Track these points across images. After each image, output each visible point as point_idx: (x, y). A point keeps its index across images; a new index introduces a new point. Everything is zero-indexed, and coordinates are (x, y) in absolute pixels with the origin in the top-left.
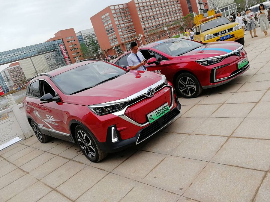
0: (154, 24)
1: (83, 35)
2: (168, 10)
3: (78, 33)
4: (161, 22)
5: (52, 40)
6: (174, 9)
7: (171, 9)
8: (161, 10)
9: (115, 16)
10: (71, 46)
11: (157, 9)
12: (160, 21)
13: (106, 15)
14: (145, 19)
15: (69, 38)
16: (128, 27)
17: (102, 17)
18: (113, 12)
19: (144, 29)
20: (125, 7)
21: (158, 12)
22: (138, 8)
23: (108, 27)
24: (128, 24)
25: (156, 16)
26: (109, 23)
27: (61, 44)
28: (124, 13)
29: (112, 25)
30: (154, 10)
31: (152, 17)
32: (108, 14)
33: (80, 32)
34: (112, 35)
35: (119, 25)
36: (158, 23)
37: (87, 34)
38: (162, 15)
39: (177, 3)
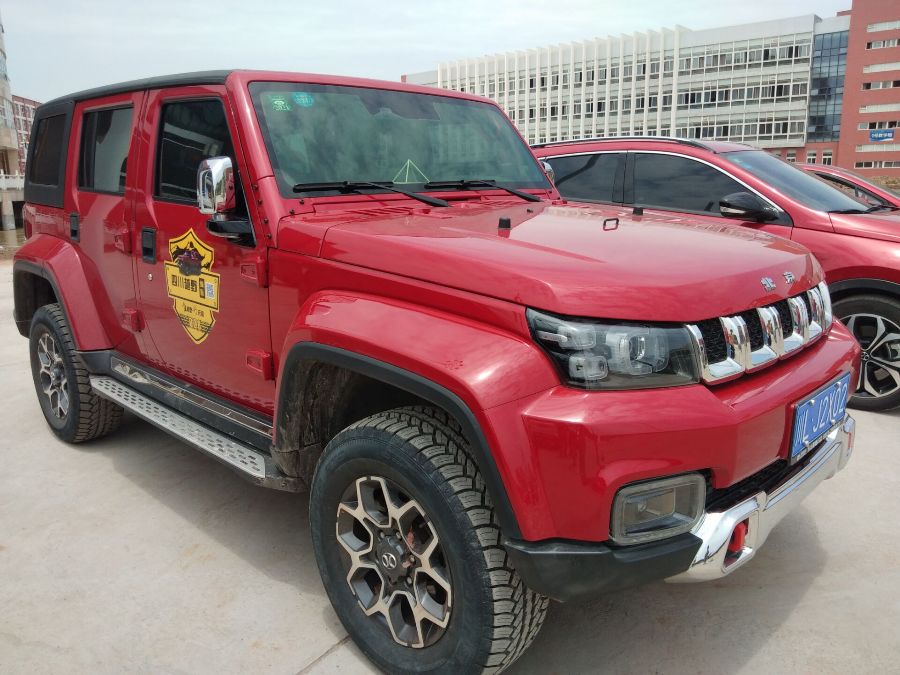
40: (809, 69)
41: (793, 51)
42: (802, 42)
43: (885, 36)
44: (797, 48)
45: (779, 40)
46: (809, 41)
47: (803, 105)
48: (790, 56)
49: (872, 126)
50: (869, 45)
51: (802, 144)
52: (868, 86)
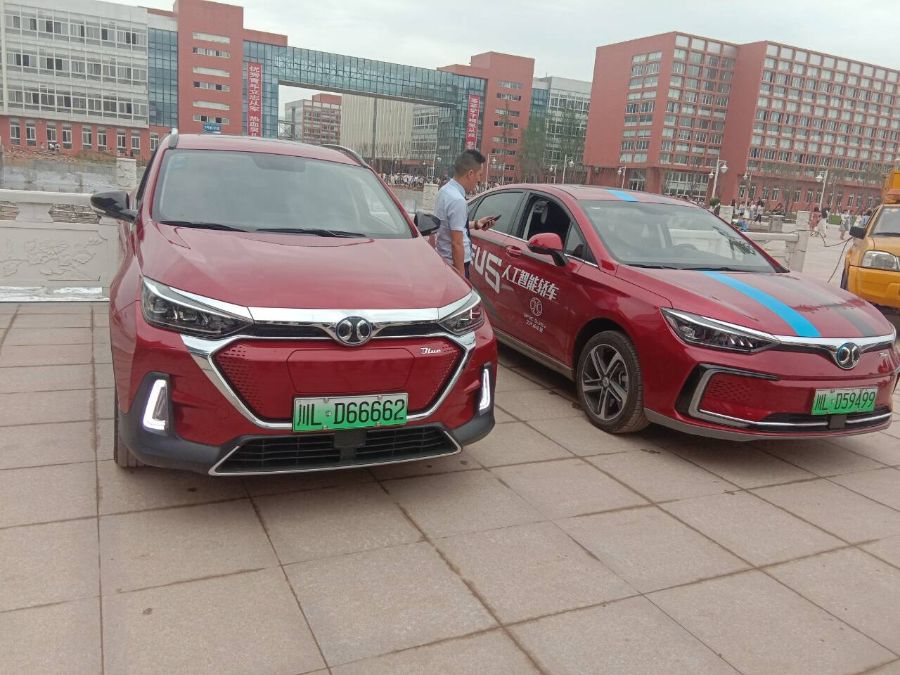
0: (799, 147)
1: (552, 91)
3: (541, 80)
4: (826, 151)
5: (458, 71)
7: (883, 123)
8: (846, 111)
9: (679, 70)
10: (502, 112)
11: (835, 103)
12: (825, 145)
13: (652, 57)
14: (775, 119)
15: (509, 86)
16: (705, 123)
17: (637, 60)
18: (680, 55)
19: (755, 152)
20: (725, 54)
21: (832, 115)
22: (768, 75)
23: (638, 96)
24: (707, 113)
25: (818, 123)
26: (647, 86)
27: (477, 93)
28: (713, 73)
29: (653, 95)
30: (822, 101)
31: (803, 124)
32: (659, 56)
33: (548, 80)
34: (638, 129)
35: (676, 106)
36: (813, 149)
37: (564, 93)
38: (843, 129)
40: (146, 58)
41: (131, 39)
42: (138, 31)
43: (207, 45)
44: (134, 35)
45: (117, 24)
46: (145, 31)
47: (142, 89)
48: (128, 42)
49: (204, 119)
50: (195, 50)
51: (147, 127)
52: (197, 84)
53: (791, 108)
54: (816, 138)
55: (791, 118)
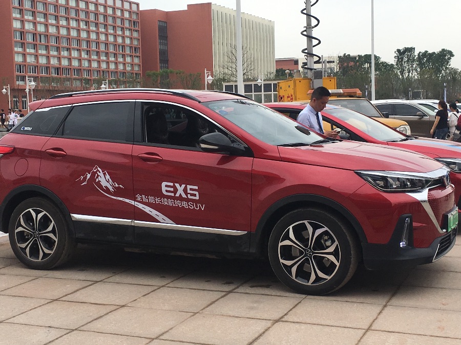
2: (103, 38)
6: (120, 40)
7: (111, 39)
8: (83, 30)
14: (29, 39)
19: (20, 67)
21: (74, 33)
25: (65, 40)
31: (53, 42)
36: (65, 63)
39: (133, 28)
53: (41, 29)
54: (65, 53)
55: (42, 36)
